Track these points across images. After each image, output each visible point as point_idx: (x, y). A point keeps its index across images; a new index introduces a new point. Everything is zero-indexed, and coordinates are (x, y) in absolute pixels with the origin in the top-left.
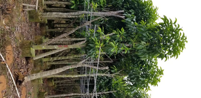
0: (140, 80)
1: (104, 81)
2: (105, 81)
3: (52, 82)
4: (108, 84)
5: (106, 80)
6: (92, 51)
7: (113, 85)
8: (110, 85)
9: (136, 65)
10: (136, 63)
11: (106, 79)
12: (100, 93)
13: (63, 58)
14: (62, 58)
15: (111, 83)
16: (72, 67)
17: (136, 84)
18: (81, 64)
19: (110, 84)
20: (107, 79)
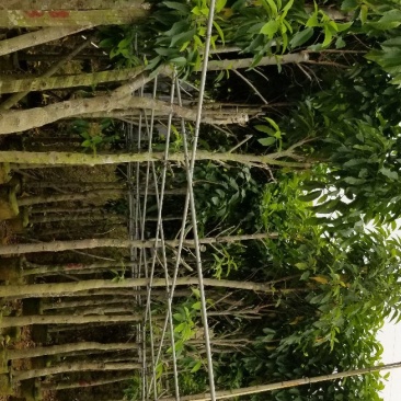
0: (383, 179)
1: (228, 198)
2: (230, 198)
3: (8, 200)
4: (245, 215)
5: (236, 192)
6: (176, 34)
7: (265, 215)
8: (254, 218)
9: (367, 117)
10: (367, 112)
11: (236, 187)
12: (210, 241)
13: (51, 83)
14: (44, 84)
15: (257, 211)
16: (86, 106)
17: (366, 194)
18: (127, 95)
19: (252, 214)
20: (241, 191)
